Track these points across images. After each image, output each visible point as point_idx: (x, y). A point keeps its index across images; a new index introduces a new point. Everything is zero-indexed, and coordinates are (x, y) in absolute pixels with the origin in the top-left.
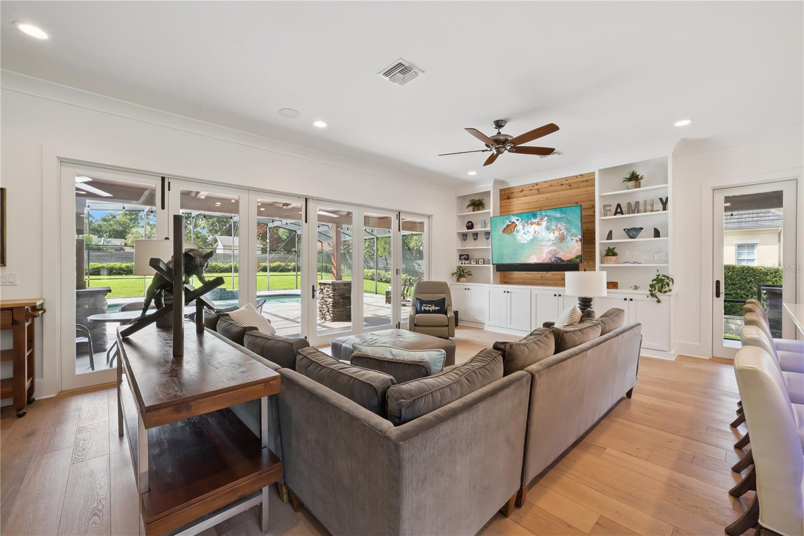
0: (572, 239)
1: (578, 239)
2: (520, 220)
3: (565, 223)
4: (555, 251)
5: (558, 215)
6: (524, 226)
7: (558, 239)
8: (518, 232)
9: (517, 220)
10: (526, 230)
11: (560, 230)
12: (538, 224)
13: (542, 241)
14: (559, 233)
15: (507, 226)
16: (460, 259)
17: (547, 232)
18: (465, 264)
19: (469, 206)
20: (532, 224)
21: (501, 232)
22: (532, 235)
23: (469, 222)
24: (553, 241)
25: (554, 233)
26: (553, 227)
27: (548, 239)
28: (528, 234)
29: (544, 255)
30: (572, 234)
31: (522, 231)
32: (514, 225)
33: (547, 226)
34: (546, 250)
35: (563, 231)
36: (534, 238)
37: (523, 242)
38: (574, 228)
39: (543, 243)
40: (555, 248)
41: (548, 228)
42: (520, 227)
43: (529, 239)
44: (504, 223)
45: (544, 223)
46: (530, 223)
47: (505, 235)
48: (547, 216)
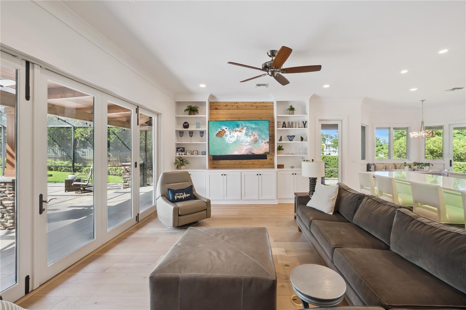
0: (262, 142)
1: (266, 142)
2: (228, 128)
3: (258, 131)
4: (251, 149)
5: (254, 126)
6: (230, 133)
7: (253, 142)
8: (226, 136)
9: (226, 128)
10: (232, 135)
11: (255, 136)
12: (240, 132)
13: (242, 142)
14: (254, 138)
15: (219, 132)
16: (177, 151)
17: (246, 137)
18: (182, 155)
19: (186, 110)
20: (236, 131)
21: (215, 136)
22: (235, 138)
23: (186, 123)
24: (250, 142)
25: (250, 137)
26: (250, 134)
27: (246, 141)
28: (234, 137)
29: (243, 151)
30: (263, 138)
31: (229, 136)
32: (224, 132)
34: (245, 148)
35: (257, 136)
36: (237, 140)
37: (229, 143)
38: (264, 135)
39: (243, 144)
40: (251, 147)
41: (246, 134)
42: (228, 133)
43: (233, 141)
44: (217, 130)
45: (244, 131)
46: (235, 131)
47: (217, 138)
48: (246, 126)
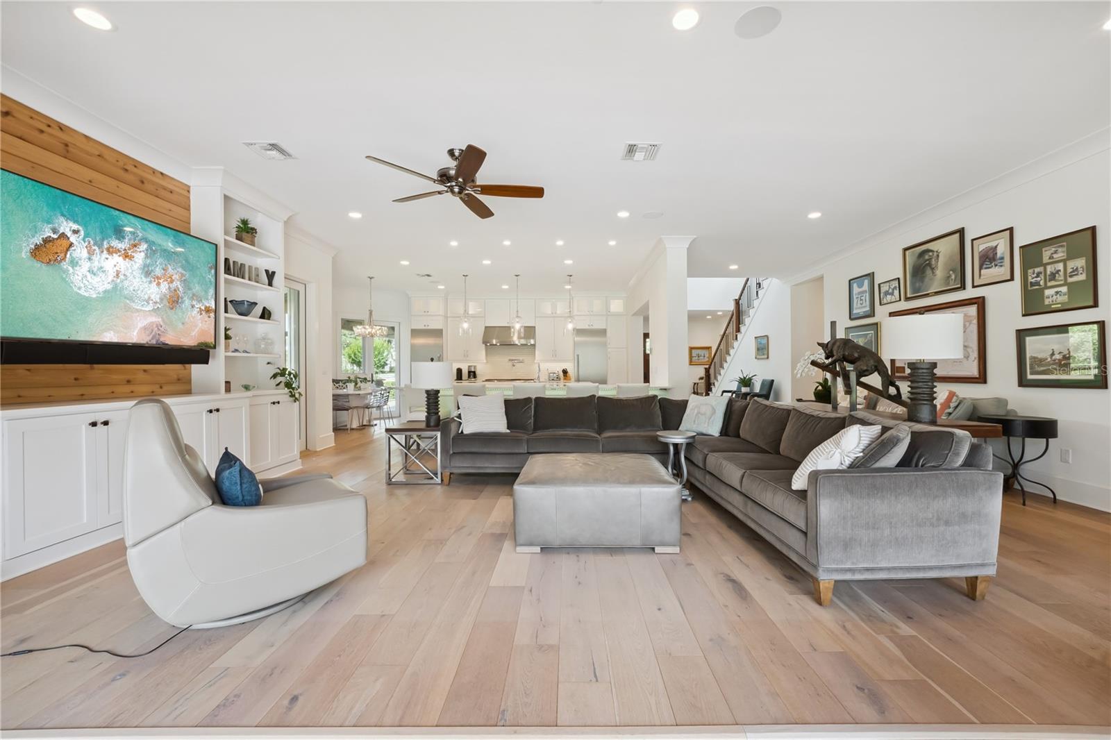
0: (193, 306)
1: (203, 308)
2: (82, 233)
3: (183, 267)
4: (159, 326)
5: (170, 245)
6: (91, 253)
7: (165, 302)
8: (74, 263)
9: (75, 232)
10: (96, 264)
11: (172, 282)
12: (126, 256)
13: (131, 299)
14: (169, 287)
15: (45, 241)
17: (144, 279)
20: (111, 251)
21: (25, 254)
22: (110, 280)
24: (156, 303)
25: (158, 284)
26: (158, 271)
27: (146, 297)
28: (103, 275)
29: (135, 334)
30: (194, 295)
31: (85, 266)
32: (65, 243)
33: (145, 266)
34: (141, 322)
35: (177, 284)
36: (115, 288)
37: (86, 294)
38: (199, 283)
39: (133, 304)
40: (160, 320)
42: (80, 251)
43: (101, 289)
44: (35, 230)
45: (140, 257)
46: (108, 250)
47: (38, 265)
48: (146, 240)
